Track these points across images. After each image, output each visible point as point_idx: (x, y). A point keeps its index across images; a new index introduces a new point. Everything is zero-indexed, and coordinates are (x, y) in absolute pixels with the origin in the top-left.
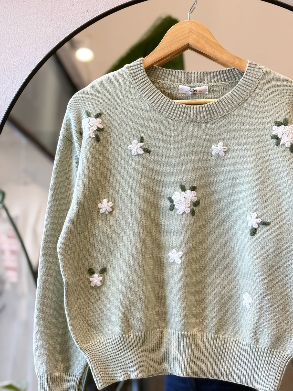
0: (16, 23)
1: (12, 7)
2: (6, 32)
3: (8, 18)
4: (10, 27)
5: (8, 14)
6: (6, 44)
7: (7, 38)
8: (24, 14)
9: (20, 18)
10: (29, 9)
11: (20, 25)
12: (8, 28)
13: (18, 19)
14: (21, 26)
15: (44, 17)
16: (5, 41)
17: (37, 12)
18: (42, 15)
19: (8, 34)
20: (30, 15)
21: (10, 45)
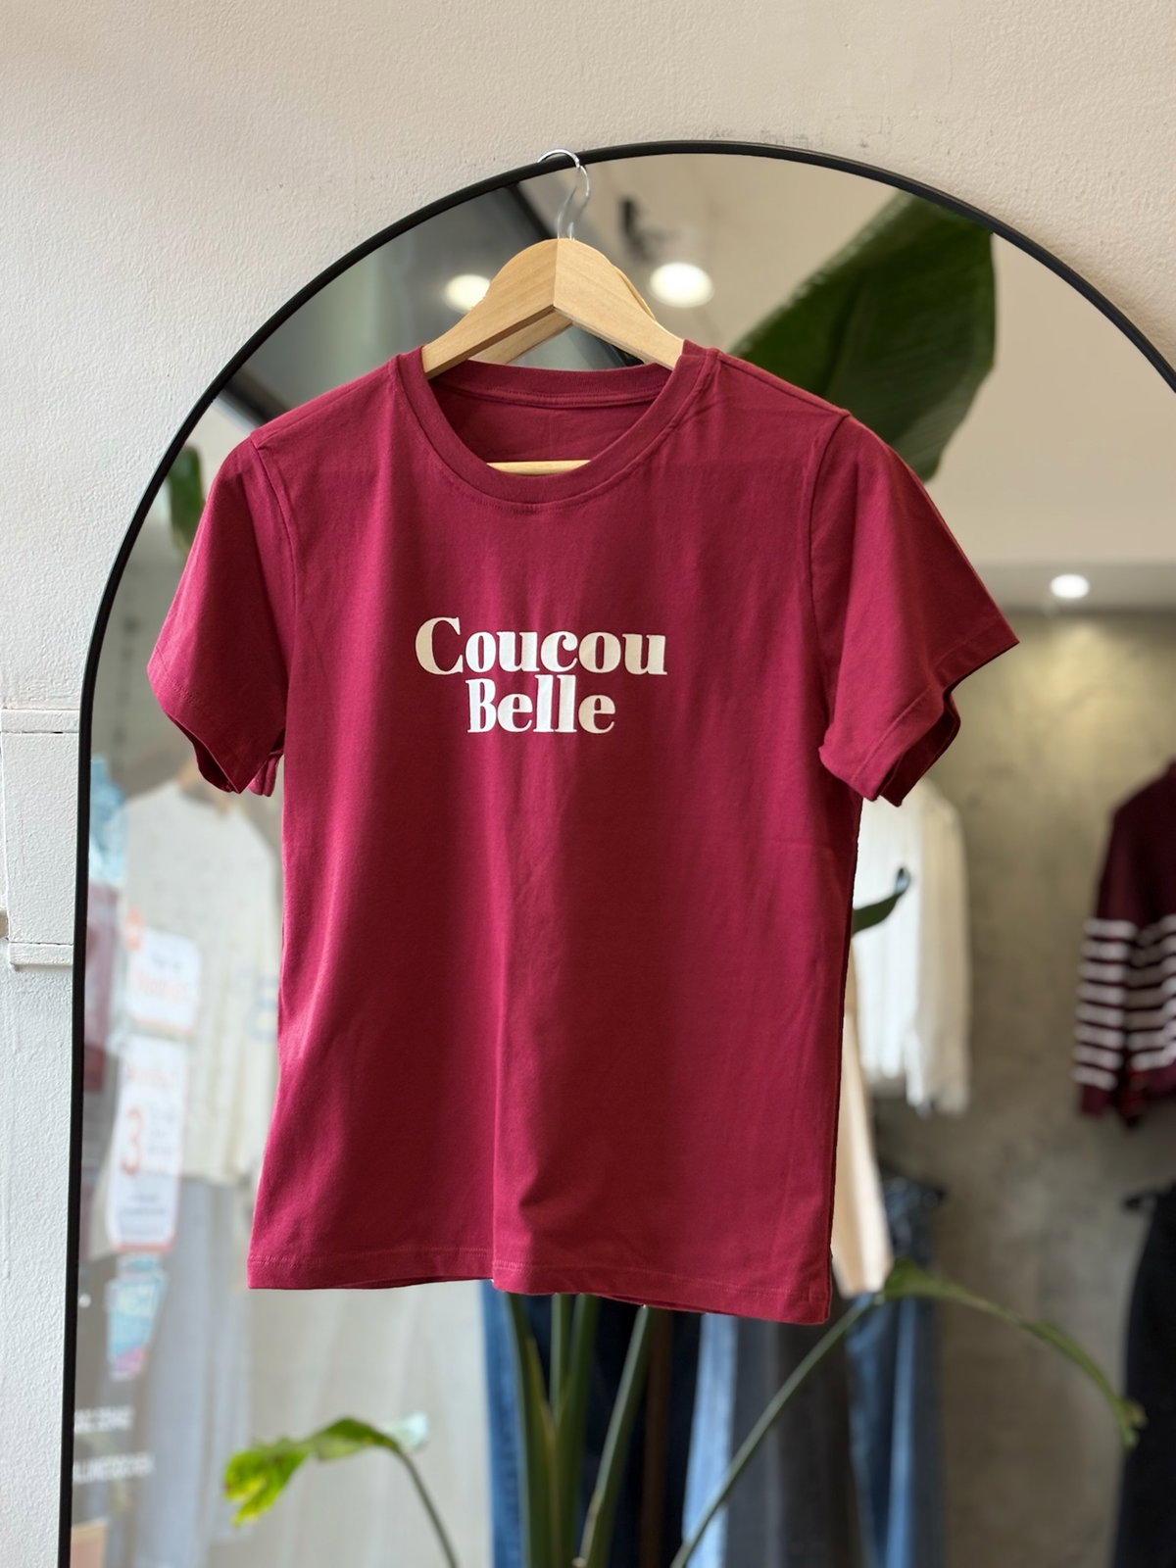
0: (262, 249)
1: (249, 204)
3: (238, 234)
5: (240, 222)
7: (237, 292)
8: (283, 220)
9: (271, 233)
10: (296, 206)
12: (239, 262)
13: (268, 236)
15: (335, 229)
16: (234, 300)
17: (318, 216)
18: (332, 223)
20: (298, 224)
21: (248, 312)
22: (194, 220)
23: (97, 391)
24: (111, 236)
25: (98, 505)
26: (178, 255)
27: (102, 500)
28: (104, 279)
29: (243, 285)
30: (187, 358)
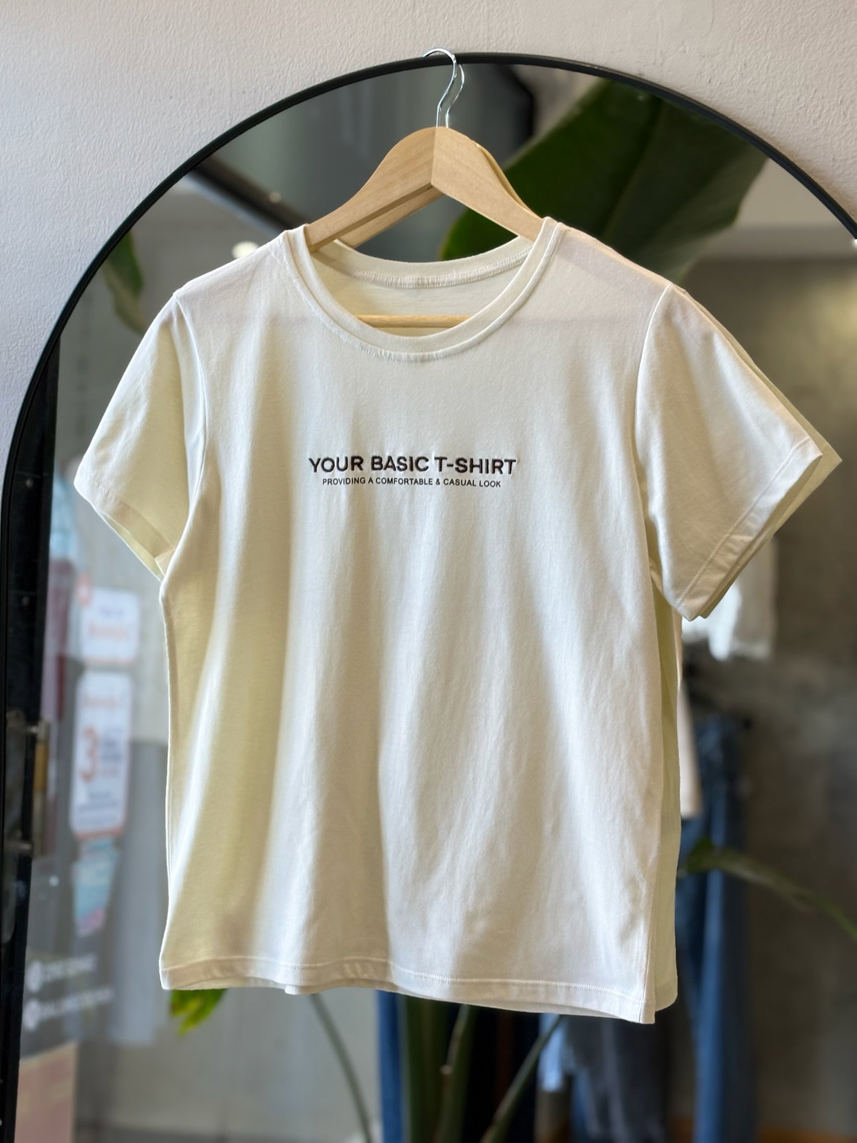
30: (94, 236)
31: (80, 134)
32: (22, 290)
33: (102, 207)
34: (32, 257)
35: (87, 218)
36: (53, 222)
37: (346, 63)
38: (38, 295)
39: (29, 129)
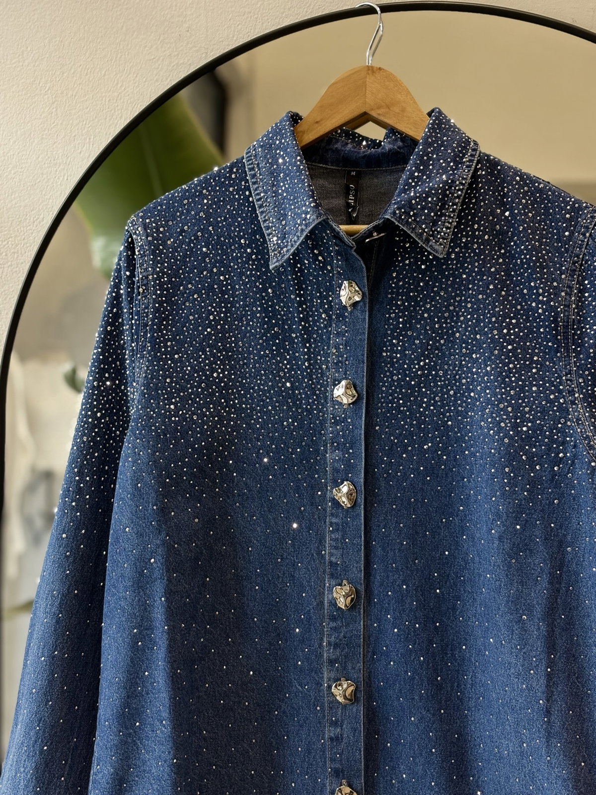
0: (136, 76)
1: (128, 44)
2: (116, 94)
3: (119, 66)
4: (124, 83)
5: (121, 56)
6: (116, 118)
8: (152, 57)
9: (143, 66)
10: (162, 47)
11: (144, 79)
12: (119, 85)
13: (141, 68)
14: (145, 82)
17: (178, 55)
19: (121, 99)
20: (163, 60)
22: (87, 55)
23: (13, 172)
24: (26, 62)
25: (13, 251)
26: (75, 78)
27: (14, 248)
28: (20, 94)
29: (122, 100)
30: (79, 151)
31: (68, 63)
32: (13, 196)
33: (87, 126)
34: (22, 168)
35: (74, 134)
36: (42, 138)
37: (311, 7)
38: (27, 201)
39: (20, 57)
